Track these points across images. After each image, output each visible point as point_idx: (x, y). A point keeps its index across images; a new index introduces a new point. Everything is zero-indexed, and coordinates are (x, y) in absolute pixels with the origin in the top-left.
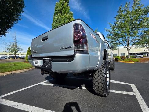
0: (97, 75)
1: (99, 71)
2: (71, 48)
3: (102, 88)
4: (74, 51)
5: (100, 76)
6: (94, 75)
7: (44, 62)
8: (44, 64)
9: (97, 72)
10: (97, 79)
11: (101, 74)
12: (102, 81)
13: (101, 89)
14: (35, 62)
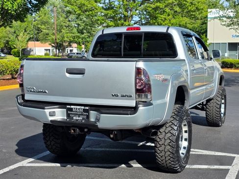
0: (164, 133)
1: (167, 125)
2: (131, 97)
3: (170, 153)
4: (135, 101)
5: (169, 135)
6: (159, 133)
7: (69, 112)
8: (68, 115)
9: (164, 128)
10: (163, 140)
11: (169, 132)
12: (171, 142)
13: (169, 155)
14: (50, 112)
